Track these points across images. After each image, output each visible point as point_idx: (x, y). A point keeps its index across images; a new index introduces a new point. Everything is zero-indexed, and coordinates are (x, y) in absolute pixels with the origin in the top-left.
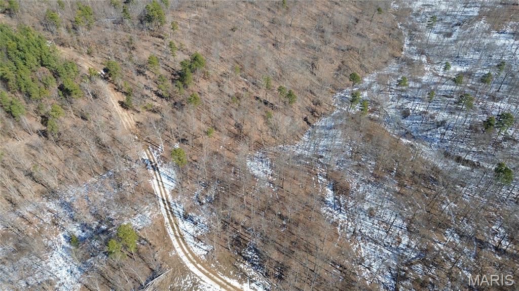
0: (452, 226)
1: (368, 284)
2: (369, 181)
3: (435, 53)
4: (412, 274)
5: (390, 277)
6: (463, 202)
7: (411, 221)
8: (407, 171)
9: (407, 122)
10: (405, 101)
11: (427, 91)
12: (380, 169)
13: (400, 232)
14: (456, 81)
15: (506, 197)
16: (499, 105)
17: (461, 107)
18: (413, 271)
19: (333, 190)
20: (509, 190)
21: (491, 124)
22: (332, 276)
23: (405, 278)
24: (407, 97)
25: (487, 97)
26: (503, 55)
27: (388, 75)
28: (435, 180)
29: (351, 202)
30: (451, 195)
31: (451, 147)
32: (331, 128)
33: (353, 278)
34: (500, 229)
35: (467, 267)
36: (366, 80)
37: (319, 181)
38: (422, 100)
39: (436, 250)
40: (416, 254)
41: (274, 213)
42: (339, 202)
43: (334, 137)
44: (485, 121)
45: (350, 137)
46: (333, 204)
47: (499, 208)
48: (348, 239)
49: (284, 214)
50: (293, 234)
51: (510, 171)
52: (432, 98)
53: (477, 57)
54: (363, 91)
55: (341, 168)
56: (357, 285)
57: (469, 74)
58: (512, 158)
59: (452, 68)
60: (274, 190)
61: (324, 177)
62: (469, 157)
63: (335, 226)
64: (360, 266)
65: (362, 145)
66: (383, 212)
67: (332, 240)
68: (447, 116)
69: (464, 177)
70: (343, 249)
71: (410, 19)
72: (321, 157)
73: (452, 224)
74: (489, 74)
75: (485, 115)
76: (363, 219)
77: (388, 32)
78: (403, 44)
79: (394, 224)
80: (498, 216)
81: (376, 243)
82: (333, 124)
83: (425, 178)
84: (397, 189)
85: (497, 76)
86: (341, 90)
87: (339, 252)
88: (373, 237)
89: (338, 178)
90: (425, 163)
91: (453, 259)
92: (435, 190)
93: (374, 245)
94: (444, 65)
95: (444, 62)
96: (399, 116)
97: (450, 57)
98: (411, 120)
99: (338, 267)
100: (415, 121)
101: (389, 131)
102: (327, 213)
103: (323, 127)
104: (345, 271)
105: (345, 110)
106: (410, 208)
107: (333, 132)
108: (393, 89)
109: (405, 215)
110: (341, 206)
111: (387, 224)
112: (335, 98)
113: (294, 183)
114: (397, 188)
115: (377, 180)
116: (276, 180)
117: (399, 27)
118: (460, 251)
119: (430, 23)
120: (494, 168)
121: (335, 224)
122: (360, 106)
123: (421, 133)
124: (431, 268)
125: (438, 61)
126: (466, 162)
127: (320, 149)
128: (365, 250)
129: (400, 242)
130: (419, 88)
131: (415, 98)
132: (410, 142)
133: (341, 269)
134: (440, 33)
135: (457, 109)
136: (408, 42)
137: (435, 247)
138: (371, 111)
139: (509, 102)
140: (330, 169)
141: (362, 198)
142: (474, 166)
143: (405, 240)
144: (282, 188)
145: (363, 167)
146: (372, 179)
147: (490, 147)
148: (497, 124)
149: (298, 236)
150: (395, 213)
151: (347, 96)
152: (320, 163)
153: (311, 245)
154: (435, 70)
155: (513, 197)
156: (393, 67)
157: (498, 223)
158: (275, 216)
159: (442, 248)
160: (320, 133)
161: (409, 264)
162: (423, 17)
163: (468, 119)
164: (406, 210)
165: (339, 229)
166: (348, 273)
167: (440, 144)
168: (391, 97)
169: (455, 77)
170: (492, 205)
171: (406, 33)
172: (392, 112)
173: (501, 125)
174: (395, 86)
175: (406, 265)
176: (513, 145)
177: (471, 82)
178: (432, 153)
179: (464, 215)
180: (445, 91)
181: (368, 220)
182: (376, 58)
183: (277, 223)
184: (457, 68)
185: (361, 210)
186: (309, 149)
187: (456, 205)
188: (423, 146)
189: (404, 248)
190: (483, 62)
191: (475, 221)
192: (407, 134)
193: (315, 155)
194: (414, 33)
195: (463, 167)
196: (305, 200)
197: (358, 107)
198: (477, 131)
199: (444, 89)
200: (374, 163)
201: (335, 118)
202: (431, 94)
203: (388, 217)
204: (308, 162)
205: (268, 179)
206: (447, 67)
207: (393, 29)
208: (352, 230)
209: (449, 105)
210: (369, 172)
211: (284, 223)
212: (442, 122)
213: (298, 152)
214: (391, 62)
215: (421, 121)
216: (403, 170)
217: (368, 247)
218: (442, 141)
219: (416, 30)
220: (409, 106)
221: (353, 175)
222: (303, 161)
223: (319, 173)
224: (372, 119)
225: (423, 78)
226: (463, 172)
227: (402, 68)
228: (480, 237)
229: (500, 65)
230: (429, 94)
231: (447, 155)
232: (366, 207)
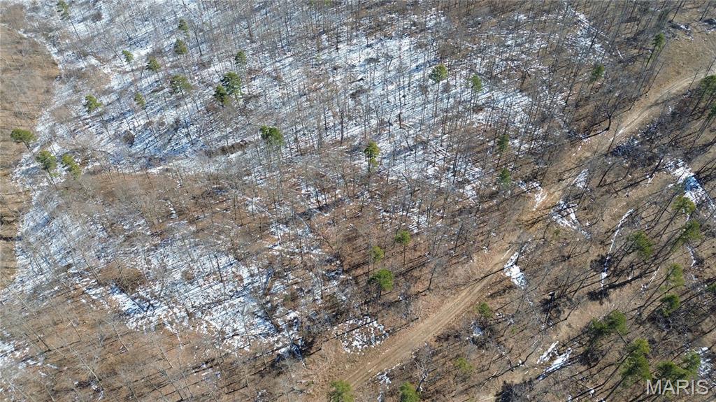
0: (272, 220)
1: (249, 350)
2: (155, 246)
3: (100, 46)
4: (276, 298)
5: (261, 321)
6: (261, 190)
7: (233, 250)
8: (186, 202)
9: (138, 147)
10: (115, 124)
11: (130, 98)
12: (155, 221)
13: (234, 269)
14: (152, 68)
15: (290, 156)
16: (214, 70)
17: (180, 94)
18: (275, 294)
19: (122, 291)
20: (287, 147)
21: (222, 95)
22: (207, 380)
23: (274, 308)
24: (113, 119)
25: (197, 68)
26: (175, 13)
27: (65, 106)
28: (220, 189)
29: (155, 285)
30: (247, 191)
31: (207, 143)
32: (48, 222)
33: (229, 360)
34: (309, 189)
35: (313, 245)
36: (40, 128)
37: (94, 297)
38: (133, 111)
39: (278, 256)
40: (265, 276)
41: (68, 390)
42: (142, 298)
43: (63, 229)
44: (215, 95)
45: (86, 213)
46: (137, 307)
47: (293, 172)
48: (188, 328)
49: (84, 378)
50: (119, 388)
51: (275, 129)
52: (142, 103)
53: (151, 28)
54: (49, 146)
55: (109, 258)
56: (239, 363)
57: (158, 52)
58: (266, 115)
59: (135, 55)
60: (39, 364)
61: (96, 287)
62: (231, 142)
63: (162, 328)
64: (225, 341)
65: (109, 212)
66: (199, 265)
67: (173, 346)
68: (175, 112)
69: (243, 164)
70: (193, 342)
71: (31, 18)
72: (69, 266)
73: (270, 219)
74: (178, 41)
75: (211, 88)
76: (186, 291)
77: (15, 50)
78: (50, 56)
79: (221, 267)
80: (298, 178)
81: (220, 302)
82: (46, 214)
83: (209, 194)
84: (193, 228)
85: (187, 38)
86: (17, 163)
87: (192, 350)
88: (212, 300)
89: (115, 273)
90: (196, 178)
91: (297, 250)
92: (229, 199)
93: (220, 307)
94: (123, 56)
95: (120, 52)
96: (124, 147)
97: (121, 43)
98: (141, 142)
99: (205, 366)
100: (147, 141)
101: (127, 171)
102: (139, 324)
103: (35, 228)
104: (215, 362)
105: (46, 184)
106: (222, 237)
107: (55, 224)
108: (87, 119)
109: (223, 248)
110: (149, 301)
111: (214, 273)
112: (17, 179)
113: (61, 330)
114: (191, 228)
115: (163, 236)
116: (31, 348)
117: (25, 36)
118: (296, 238)
119: (62, 12)
120: (260, 137)
121: (160, 326)
122: (64, 167)
123: (164, 149)
124: (286, 276)
125: (112, 55)
126: (233, 148)
127: (58, 257)
128: (216, 319)
129: (241, 280)
130: (118, 100)
131: (124, 114)
132: (161, 167)
133: (209, 365)
134: (84, 19)
135: (179, 99)
136: (55, 50)
137: (275, 253)
138: (84, 164)
139: (220, 60)
140: (96, 271)
141: (165, 270)
142: (242, 146)
143: (244, 272)
144: (49, 350)
145: (135, 235)
146: (157, 241)
147: (240, 118)
148: (227, 90)
149: (128, 383)
150: (212, 256)
151: (32, 166)
152: (73, 275)
153: (153, 377)
154: (118, 67)
155: (296, 152)
156: (62, 92)
157: (303, 185)
158: (73, 393)
159: (281, 248)
160: (38, 239)
161: (267, 291)
162: (47, 9)
163: (198, 103)
164: (219, 242)
165: (168, 327)
166: (220, 361)
167: (194, 148)
168: (94, 130)
169: (146, 64)
170: (286, 173)
171: (41, 40)
172: (111, 148)
173: (232, 90)
174: (86, 113)
175: (266, 295)
176: (257, 102)
177: (169, 60)
178: (194, 163)
179: (273, 201)
180: (150, 86)
181: (192, 287)
182: (29, 93)
183: (85, 398)
184: (140, 53)
185: (174, 284)
186: (41, 270)
187: (259, 198)
188: (180, 162)
189: (250, 281)
190: (162, 32)
191: (286, 199)
192: (151, 162)
193: (57, 272)
194: (51, 34)
195: (234, 155)
196: (96, 335)
197: (60, 169)
198: (216, 110)
199: (147, 84)
200: (143, 221)
201: (41, 205)
202: (137, 98)
203: (208, 265)
204: (56, 288)
205: (16, 359)
206: (128, 58)
207: (18, 43)
208: (184, 314)
209: (167, 99)
210: (145, 236)
211: (94, 387)
212: (176, 122)
213: (29, 286)
214: (54, 88)
215: (153, 137)
216: (181, 204)
217: (216, 315)
218: (193, 143)
219: (51, 30)
220: (125, 127)
221: (131, 253)
222: (48, 292)
223: (85, 289)
224: (94, 172)
225: (113, 84)
226: (238, 161)
227: (75, 87)
228: (301, 211)
229: (181, 26)
230: (135, 100)
231: (210, 154)
232: (178, 276)
